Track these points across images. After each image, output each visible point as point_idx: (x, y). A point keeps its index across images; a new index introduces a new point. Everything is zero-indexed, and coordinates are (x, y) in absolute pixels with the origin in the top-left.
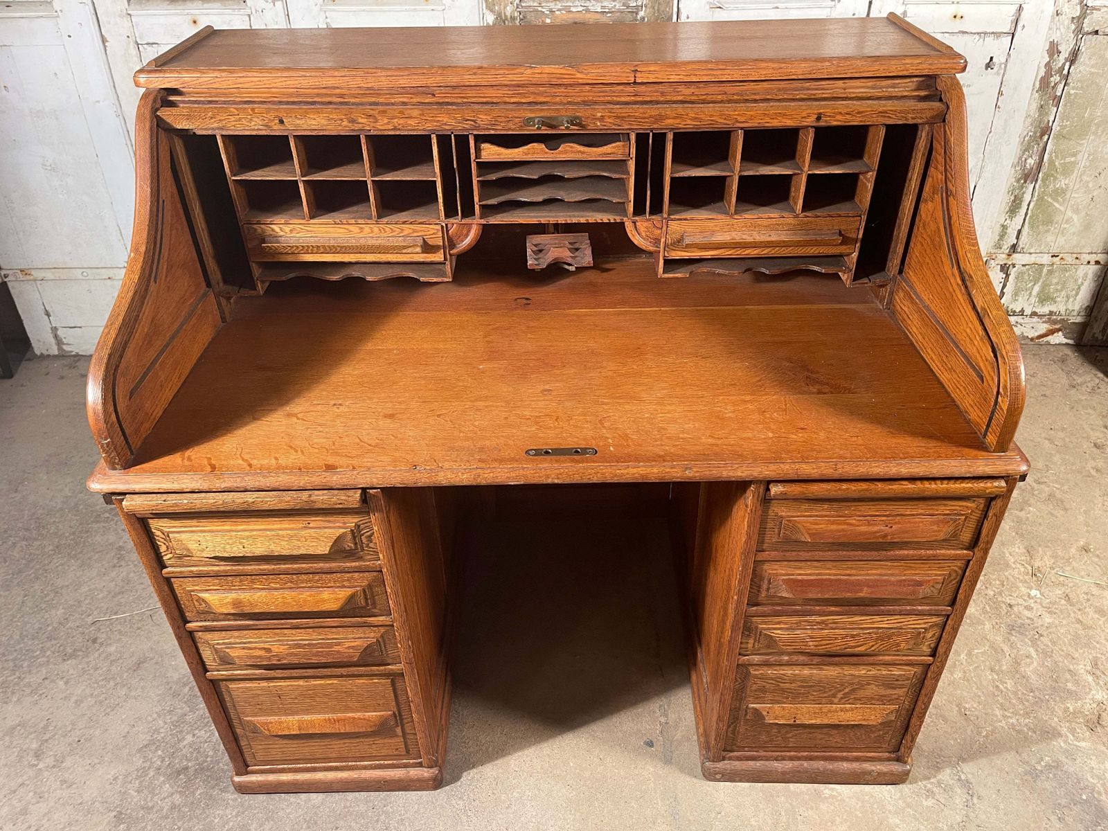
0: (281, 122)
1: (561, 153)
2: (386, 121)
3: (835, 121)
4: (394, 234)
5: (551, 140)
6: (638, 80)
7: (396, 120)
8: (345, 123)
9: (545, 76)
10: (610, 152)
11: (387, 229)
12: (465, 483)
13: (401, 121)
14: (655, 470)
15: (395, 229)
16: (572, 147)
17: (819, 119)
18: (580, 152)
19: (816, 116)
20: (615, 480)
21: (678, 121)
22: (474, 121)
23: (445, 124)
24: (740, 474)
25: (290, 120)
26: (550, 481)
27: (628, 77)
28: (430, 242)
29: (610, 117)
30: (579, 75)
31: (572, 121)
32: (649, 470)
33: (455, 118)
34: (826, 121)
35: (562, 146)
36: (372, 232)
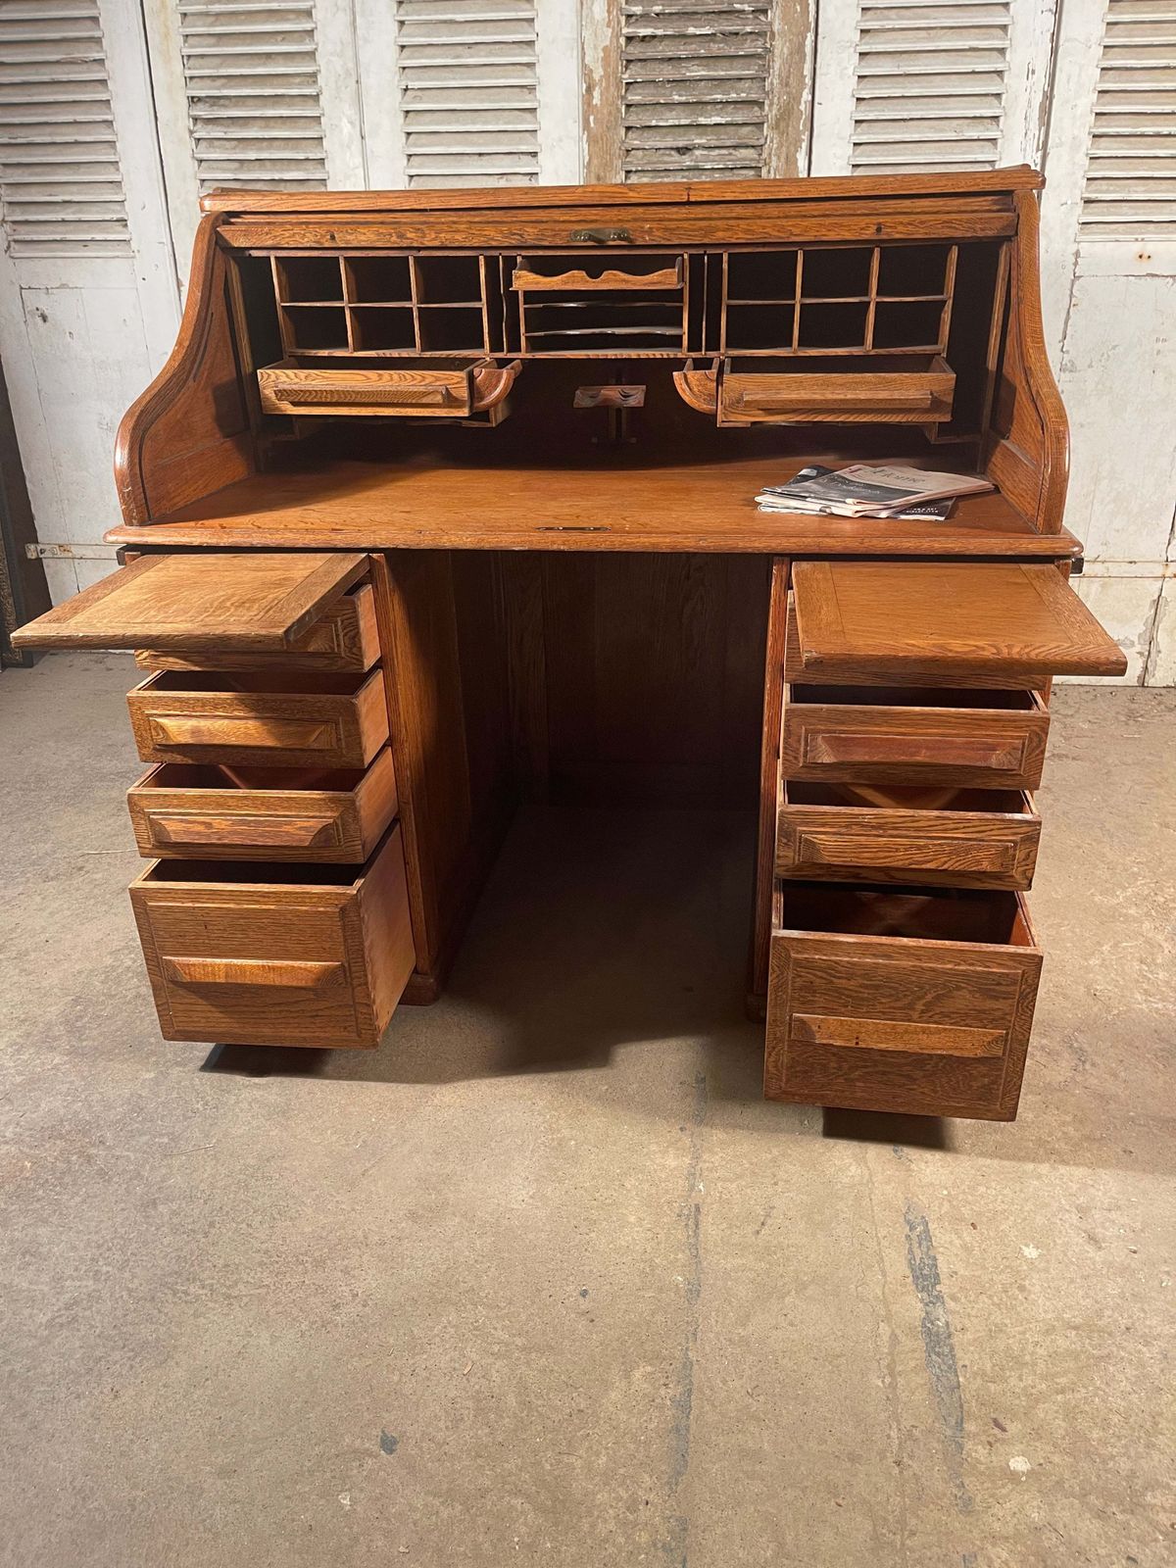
0: (333, 238)
1: (603, 281)
2: (433, 236)
3: (898, 233)
4: (415, 382)
5: (594, 268)
6: (692, 199)
7: (442, 235)
8: (394, 238)
9: (597, 194)
10: (655, 281)
11: (408, 377)
12: (469, 546)
13: (449, 236)
14: (668, 540)
15: (416, 376)
16: (615, 275)
17: (879, 230)
18: (624, 280)
19: (875, 227)
20: (624, 548)
21: (729, 234)
22: (521, 235)
23: (492, 239)
24: (757, 545)
25: (341, 234)
26: (555, 547)
27: (682, 195)
28: (454, 393)
29: (658, 229)
30: (631, 194)
31: (620, 234)
32: (661, 540)
33: (502, 231)
34: (887, 233)
35: (605, 273)
36: (392, 379)
